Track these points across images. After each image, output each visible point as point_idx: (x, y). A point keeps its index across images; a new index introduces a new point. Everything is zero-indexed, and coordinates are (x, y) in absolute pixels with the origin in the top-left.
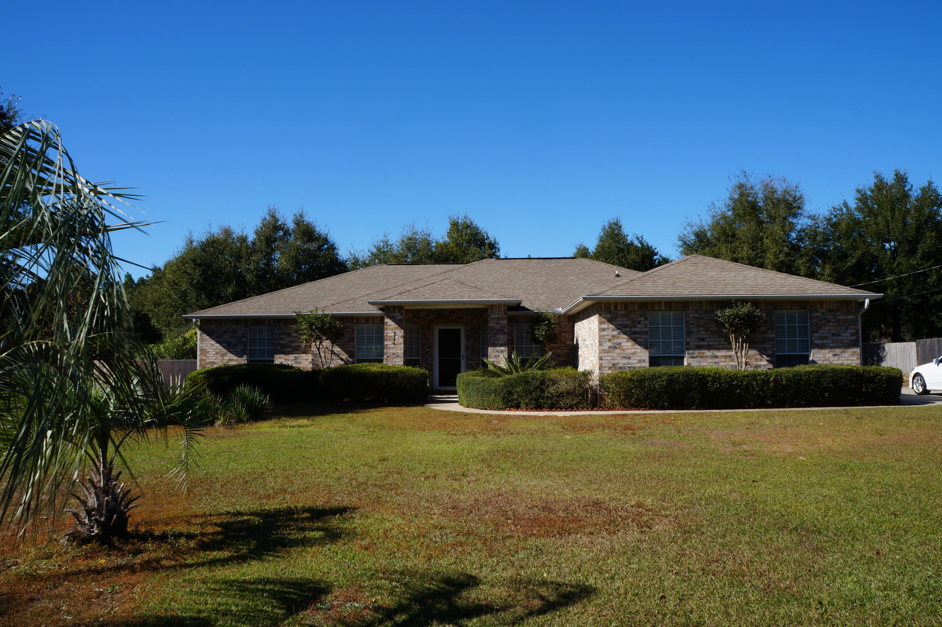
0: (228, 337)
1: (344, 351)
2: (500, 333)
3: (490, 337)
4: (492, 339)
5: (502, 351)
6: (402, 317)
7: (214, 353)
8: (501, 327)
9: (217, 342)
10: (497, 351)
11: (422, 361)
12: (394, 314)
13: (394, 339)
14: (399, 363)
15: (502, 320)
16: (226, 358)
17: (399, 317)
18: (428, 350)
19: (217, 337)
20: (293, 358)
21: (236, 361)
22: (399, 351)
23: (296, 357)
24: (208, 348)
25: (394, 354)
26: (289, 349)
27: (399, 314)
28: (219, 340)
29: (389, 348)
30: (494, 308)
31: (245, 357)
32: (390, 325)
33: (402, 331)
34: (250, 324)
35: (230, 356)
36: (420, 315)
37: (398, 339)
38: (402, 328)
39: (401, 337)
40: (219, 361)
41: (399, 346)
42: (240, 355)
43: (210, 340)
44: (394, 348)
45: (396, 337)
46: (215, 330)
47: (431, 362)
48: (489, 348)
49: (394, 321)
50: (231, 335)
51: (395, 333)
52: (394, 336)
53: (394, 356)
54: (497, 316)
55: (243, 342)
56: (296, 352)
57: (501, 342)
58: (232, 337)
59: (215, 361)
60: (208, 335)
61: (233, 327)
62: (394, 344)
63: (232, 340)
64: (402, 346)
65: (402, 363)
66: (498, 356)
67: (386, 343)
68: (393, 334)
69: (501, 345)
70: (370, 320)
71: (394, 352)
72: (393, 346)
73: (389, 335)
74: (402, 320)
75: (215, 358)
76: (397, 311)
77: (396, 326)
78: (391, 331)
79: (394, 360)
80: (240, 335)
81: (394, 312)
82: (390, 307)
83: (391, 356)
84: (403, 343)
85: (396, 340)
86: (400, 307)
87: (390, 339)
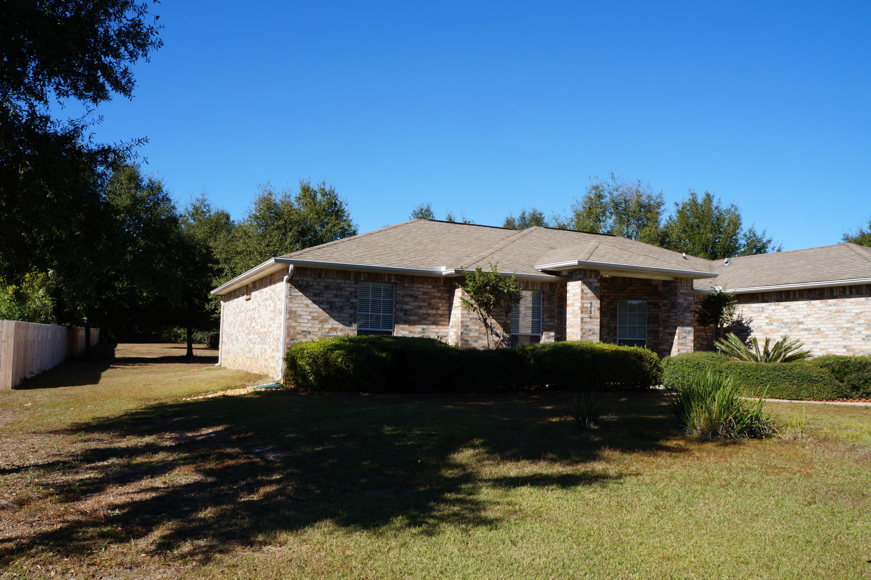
0: (332, 296)
1: (499, 323)
2: (687, 310)
3: (680, 315)
4: (681, 317)
5: (689, 332)
6: (598, 285)
7: (310, 317)
8: (688, 304)
9: (314, 302)
10: (685, 332)
12: (591, 280)
13: (591, 311)
14: (595, 339)
15: (689, 296)
16: (328, 326)
17: (595, 284)
19: (315, 295)
20: (420, 330)
21: (341, 330)
22: (595, 327)
23: (423, 329)
24: (300, 309)
25: (590, 330)
26: (415, 318)
27: (595, 281)
28: (317, 299)
29: (585, 322)
30: (683, 281)
31: (355, 326)
32: (586, 293)
33: (599, 301)
34: (362, 279)
35: (333, 323)
37: (595, 312)
38: (598, 298)
39: (598, 309)
40: (317, 330)
41: (595, 320)
42: (348, 323)
43: (304, 297)
44: (590, 322)
45: (593, 309)
46: (311, 283)
48: (678, 328)
49: (590, 288)
50: (335, 292)
51: (591, 303)
52: (591, 307)
53: (591, 333)
54: (685, 291)
55: (352, 303)
56: (423, 322)
57: (688, 321)
58: (336, 296)
59: (310, 330)
60: (301, 291)
61: (339, 281)
62: (591, 318)
63: (337, 299)
64: (599, 320)
66: (686, 337)
68: (589, 305)
69: (688, 325)
70: (530, 285)
71: (590, 327)
72: (589, 320)
74: (599, 288)
75: (310, 325)
76: (593, 276)
77: (593, 295)
78: (587, 301)
79: (590, 338)
80: (348, 293)
81: (591, 277)
82: (587, 270)
83: (588, 333)
84: (599, 316)
85: (592, 312)
86: (596, 271)
87: (586, 311)
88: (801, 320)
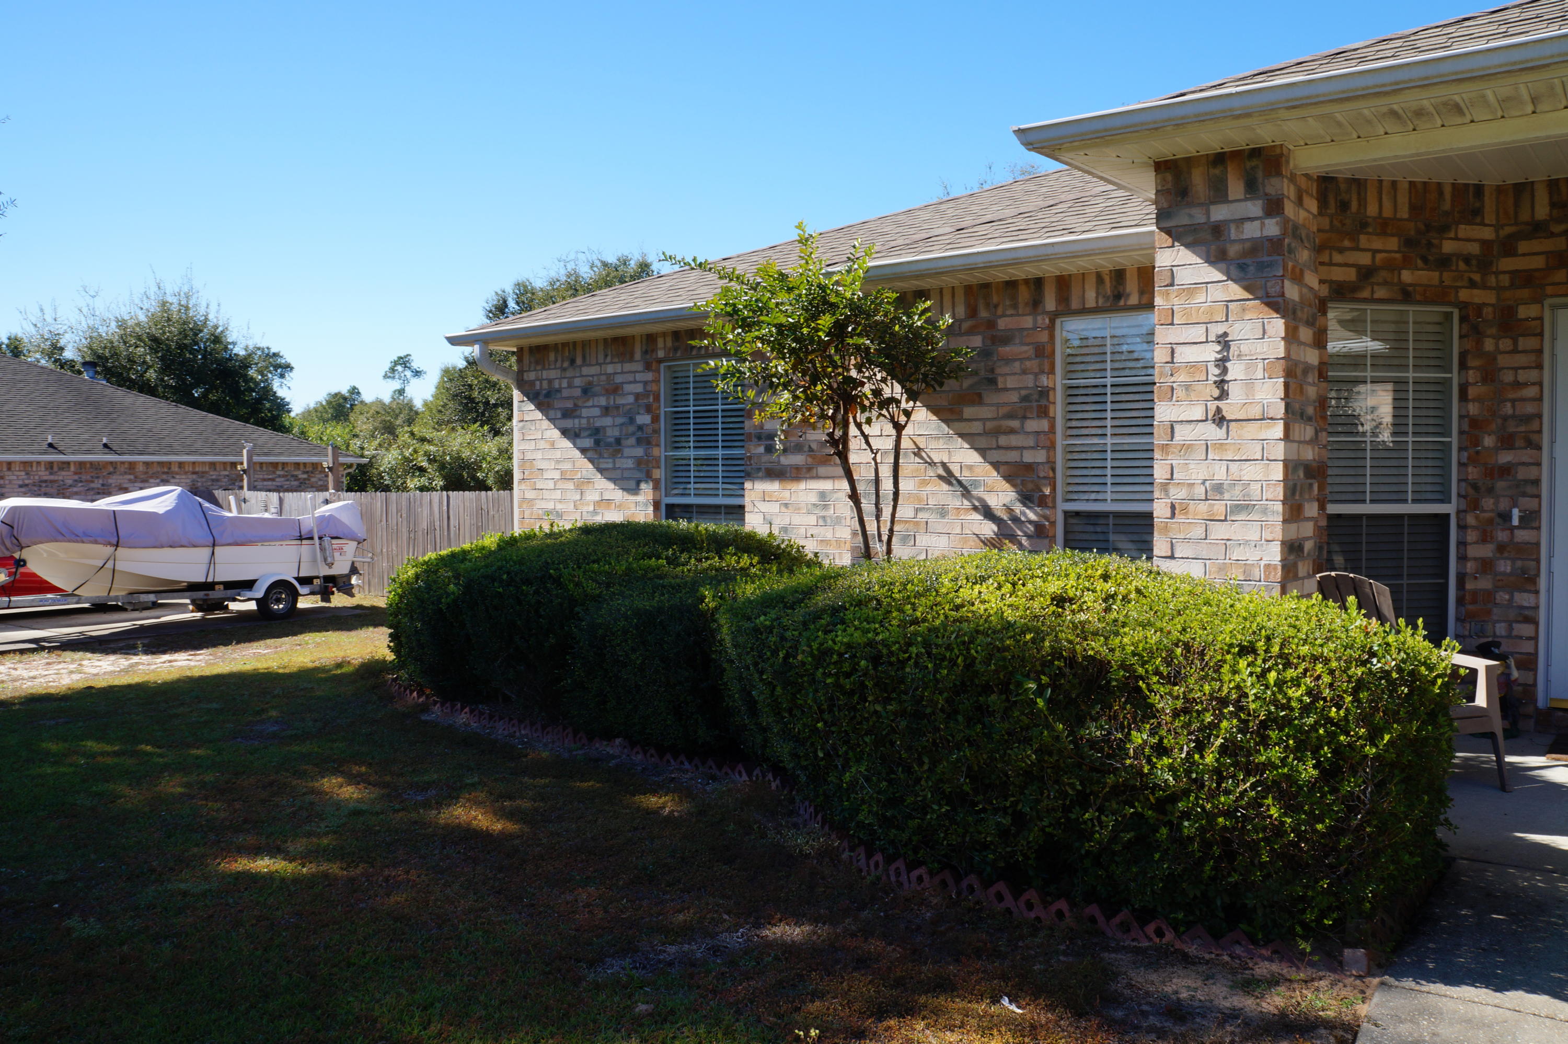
0: (597, 412)
1: (996, 465)
6: (1272, 228)
7: (557, 475)
9: (565, 433)
11: (1462, 527)
12: (1219, 213)
13: (1221, 384)
14: (1252, 556)
16: (592, 496)
17: (1252, 231)
18: (1505, 458)
19: (567, 414)
20: (813, 498)
21: (619, 507)
22: (1250, 472)
23: (823, 495)
24: (539, 455)
25: (1219, 488)
26: (797, 459)
27: (1254, 208)
28: (568, 423)
29: (1187, 448)
31: (647, 493)
32: (1192, 290)
33: (1277, 325)
34: (661, 354)
35: (604, 488)
36: (1448, 247)
37: (1249, 384)
38: (1275, 304)
39: (1269, 373)
40: (571, 507)
41: (1251, 430)
42: (632, 484)
43: (546, 424)
44: (1221, 446)
45: (1235, 370)
46: (556, 385)
47: (1522, 536)
49: (1216, 258)
50: (603, 401)
51: (1224, 341)
52: (1222, 363)
53: (1219, 508)
55: (640, 428)
56: (822, 470)
58: (606, 411)
59: (559, 507)
60: (539, 407)
61: (610, 369)
62: (1220, 419)
63: (607, 421)
64: (1278, 430)
65: (1274, 554)
67: (1163, 412)
68: (1211, 353)
70: (1132, 285)
71: (1220, 473)
72: (1212, 432)
73: (1186, 355)
74: (1275, 245)
75: (557, 495)
76: (1236, 188)
77: (1235, 291)
78: (1197, 333)
79: (1219, 531)
80: (631, 399)
81: (1219, 194)
82: (1189, 161)
83: (1203, 507)
84: (1279, 409)
85: (1233, 389)
86: (1256, 153)
87: (1187, 387)
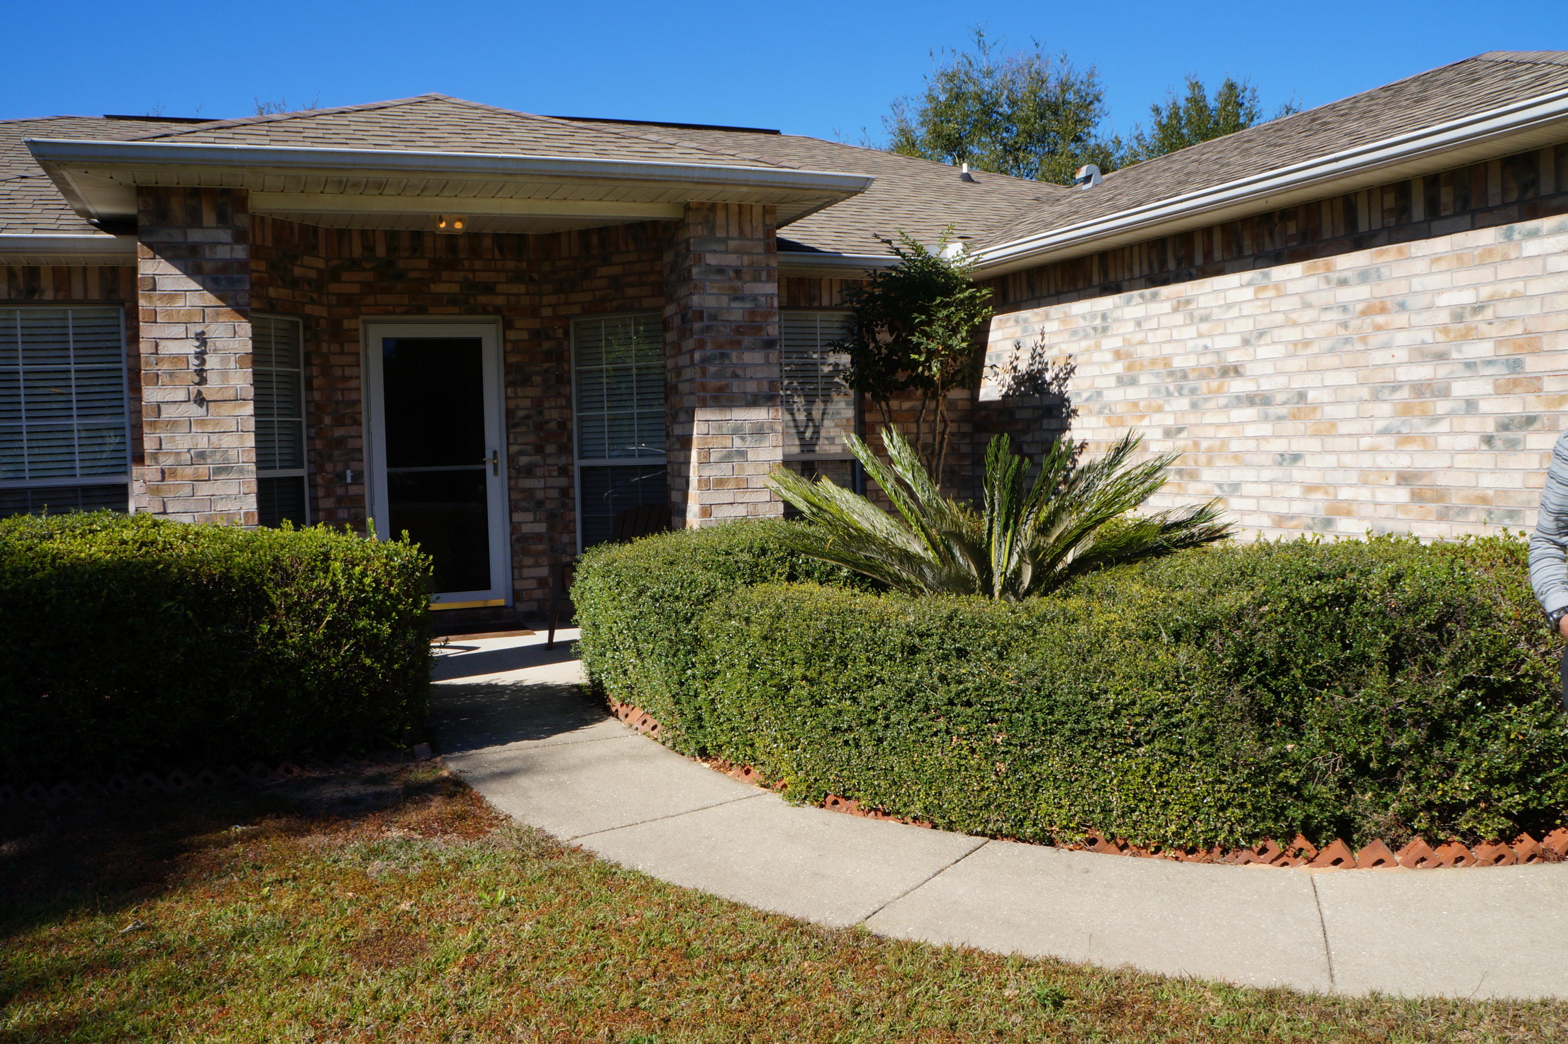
2: (747, 340)
3: (704, 360)
4: (712, 369)
5: (759, 431)
6: (240, 252)
8: (752, 313)
10: (737, 431)
11: (313, 486)
12: (195, 236)
13: (201, 373)
14: (232, 507)
15: (757, 279)
17: (223, 253)
18: (339, 432)
22: (227, 441)
25: (202, 455)
27: (225, 235)
29: (173, 424)
30: (720, 216)
32: (172, 296)
33: (246, 328)
36: (298, 272)
37: (224, 374)
38: (242, 312)
39: (240, 362)
41: (226, 409)
44: (202, 422)
45: (212, 362)
47: (353, 490)
48: (700, 415)
49: (193, 271)
51: (201, 338)
52: (201, 356)
53: (203, 470)
54: (731, 260)
57: (751, 387)
62: (200, 400)
64: (249, 409)
65: (251, 504)
66: (742, 454)
67: (150, 394)
68: (190, 347)
69: (753, 402)
70: (47, 282)
71: (203, 443)
72: (195, 411)
73: (168, 348)
74: (242, 266)
76: (209, 217)
77: (210, 299)
78: (179, 331)
79: (204, 489)
81: (196, 221)
82: (169, 191)
83: (189, 471)
84: (250, 392)
85: (210, 376)
86: (226, 192)
87: (171, 375)
88: (1232, 358)
